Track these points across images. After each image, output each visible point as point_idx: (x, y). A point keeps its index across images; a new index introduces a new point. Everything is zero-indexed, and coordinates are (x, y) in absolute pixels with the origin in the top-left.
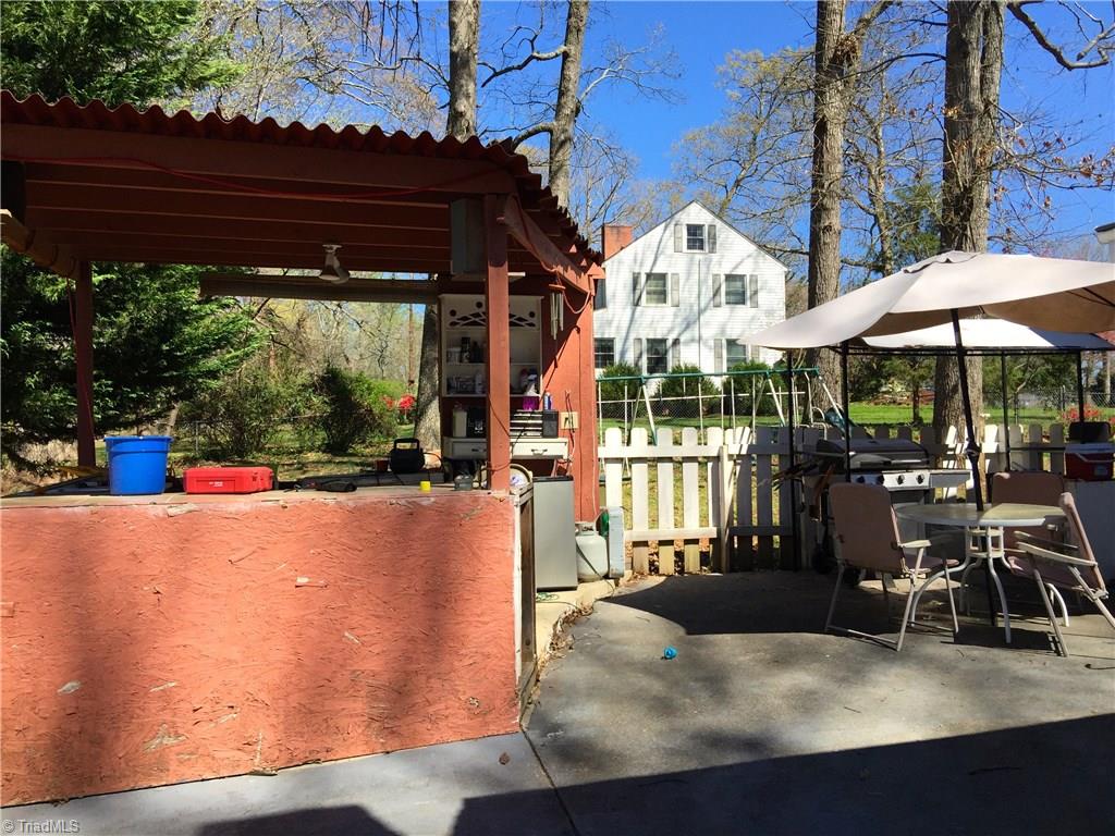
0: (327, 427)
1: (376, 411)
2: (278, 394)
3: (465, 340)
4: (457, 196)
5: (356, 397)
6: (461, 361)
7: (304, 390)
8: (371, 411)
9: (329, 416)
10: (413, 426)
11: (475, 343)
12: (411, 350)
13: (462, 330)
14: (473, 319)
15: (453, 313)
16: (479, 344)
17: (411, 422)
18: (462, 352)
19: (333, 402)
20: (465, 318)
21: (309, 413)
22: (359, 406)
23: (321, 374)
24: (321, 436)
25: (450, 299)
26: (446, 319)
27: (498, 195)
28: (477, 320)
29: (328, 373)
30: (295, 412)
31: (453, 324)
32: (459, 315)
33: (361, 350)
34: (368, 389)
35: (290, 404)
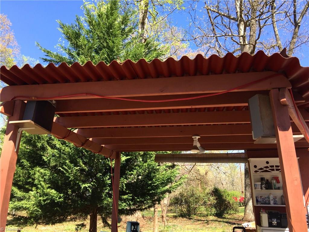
0: (215, 207)
1: (231, 203)
2: (199, 196)
3: (262, 179)
4: (253, 93)
5: (224, 198)
6: (262, 188)
7: (208, 195)
8: (229, 202)
9: (216, 204)
10: (244, 207)
11: (267, 180)
12: (242, 181)
13: (260, 174)
14: (265, 169)
15: (255, 167)
16: (269, 180)
17: (243, 206)
18: (262, 184)
19: (216, 199)
20: (261, 169)
21: (209, 203)
22: (225, 200)
23: (212, 190)
24: (214, 210)
25: (254, 161)
26: (253, 170)
27: (279, 89)
28: (267, 169)
29: (215, 189)
30: (205, 202)
31: (256, 171)
32: (258, 167)
33: (226, 181)
34: (228, 195)
35: (204, 199)
